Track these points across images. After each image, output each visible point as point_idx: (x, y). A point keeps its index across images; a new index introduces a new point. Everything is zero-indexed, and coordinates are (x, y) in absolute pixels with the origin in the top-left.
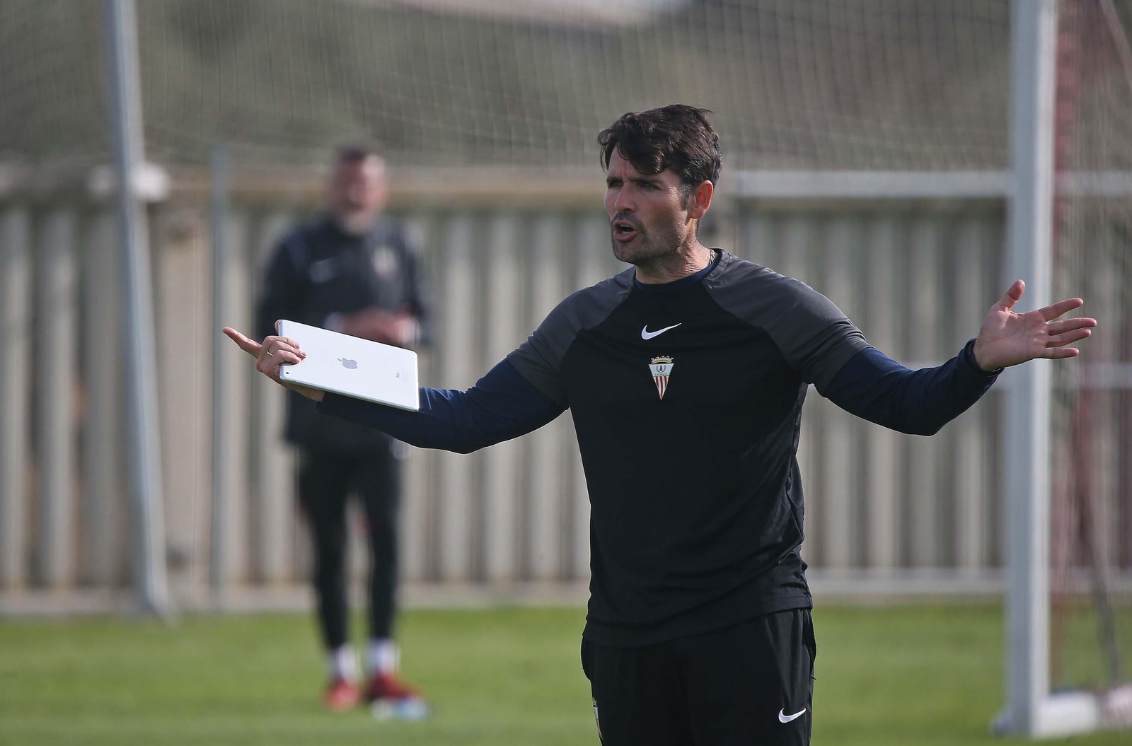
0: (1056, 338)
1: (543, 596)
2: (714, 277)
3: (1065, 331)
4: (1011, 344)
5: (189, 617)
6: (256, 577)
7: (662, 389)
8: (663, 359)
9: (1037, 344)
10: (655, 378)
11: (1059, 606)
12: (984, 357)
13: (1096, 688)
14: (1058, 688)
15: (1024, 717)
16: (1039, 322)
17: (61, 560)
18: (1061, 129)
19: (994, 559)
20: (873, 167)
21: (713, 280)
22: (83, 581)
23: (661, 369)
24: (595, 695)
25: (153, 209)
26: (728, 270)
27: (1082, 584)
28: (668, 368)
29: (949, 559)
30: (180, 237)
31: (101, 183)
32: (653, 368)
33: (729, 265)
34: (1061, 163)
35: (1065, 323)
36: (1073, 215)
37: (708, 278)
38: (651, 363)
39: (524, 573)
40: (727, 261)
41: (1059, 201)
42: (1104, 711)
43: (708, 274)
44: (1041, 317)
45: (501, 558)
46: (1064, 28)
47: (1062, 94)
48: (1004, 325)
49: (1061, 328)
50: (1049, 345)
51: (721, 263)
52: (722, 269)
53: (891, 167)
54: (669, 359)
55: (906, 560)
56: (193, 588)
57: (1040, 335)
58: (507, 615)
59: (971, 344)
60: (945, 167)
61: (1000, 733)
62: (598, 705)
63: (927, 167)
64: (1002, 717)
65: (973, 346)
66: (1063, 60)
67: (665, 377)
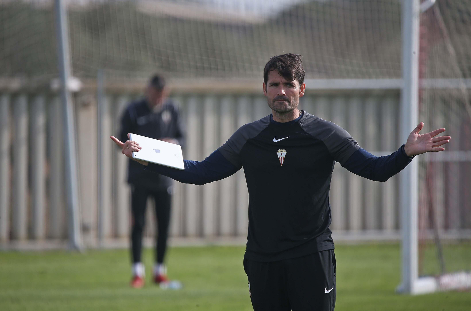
0: (436, 144)
1: (225, 242)
2: (302, 120)
3: (439, 141)
4: (419, 146)
5: (90, 250)
6: (116, 235)
7: (282, 162)
8: (282, 150)
9: (429, 146)
10: (279, 158)
11: (422, 245)
12: (408, 151)
13: (436, 275)
14: (421, 275)
15: (408, 287)
16: (429, 138)
17: (41, 229)
18: (421, 63)
19: (397, 226)
20: (351, 78)
21: (302, 121)
22: (49, 237)
23: (282, 154)
24: (249, 280)
25: (75, 95)
26: (307, 118)
27: (430, 236)
28: (285, 154)
29: (380, 227)
30: (86, 105)
31: (55, 85)
32: (279, 154)
33: (307, 116)
34: (421, 75)
35: (439, 138)
36: (426, 95)
37: (300, 121)
38: (278, 152)
39: (218, 233)
40: (306, 114)
41: (421, 90)
42: (439, 284)
43: (300, 119)
44: (430, 136)
45: (209, 227)
46: (422, 24)
47: (422, 49)
48: (416, 139)
49: (437, 140)
50: (433, 146)
51: (304, 115)
52: (305, 118)
53: (356, 77)
54: (284, 150)
55: (364, 227)
56: (92, 240)
57: (430, 142)
58: (212, 249)
59: (403, 146)
60: (377, 77)
61: (399, 293)
62: (250, 283)
63: (370, 77)
64: (400, 287)
65: (404, 147)
66: (422, 37)
67: (283, 157)
